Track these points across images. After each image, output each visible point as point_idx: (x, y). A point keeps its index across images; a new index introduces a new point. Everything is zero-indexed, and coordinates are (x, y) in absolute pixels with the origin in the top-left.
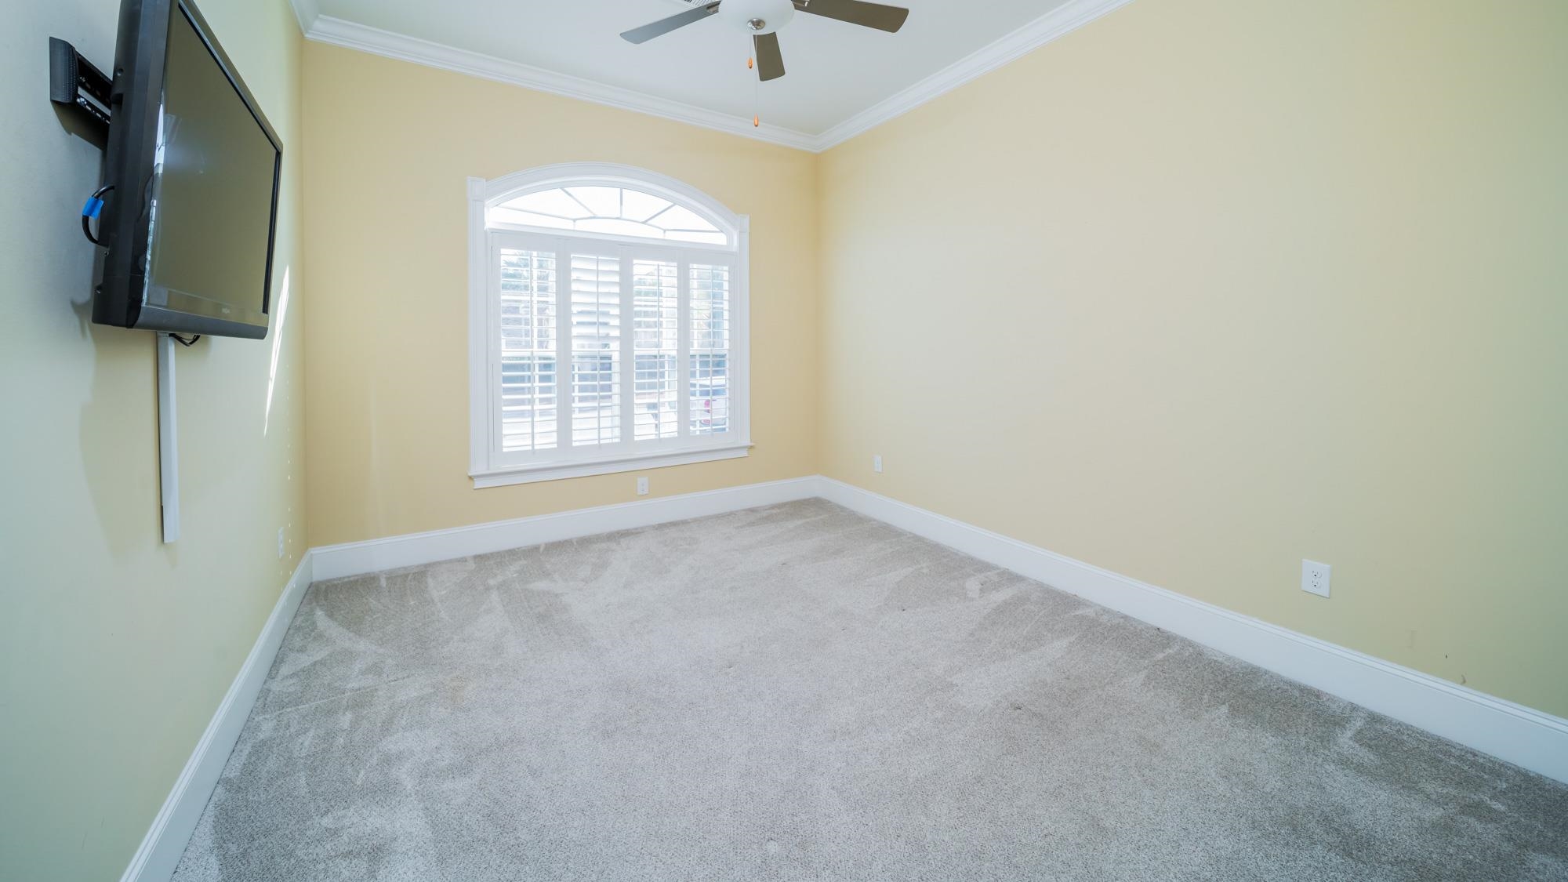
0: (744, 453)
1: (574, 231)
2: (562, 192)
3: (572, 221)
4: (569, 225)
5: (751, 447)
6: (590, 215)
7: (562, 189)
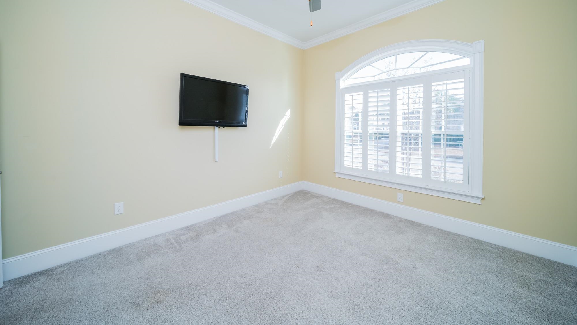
0: (478, 202)
1: (374, 81)
2: (371, 67)
3: (373, 77)
4: (372, 79)
5: (483, 199)
6: (381, 72)
7: (370, 65)
